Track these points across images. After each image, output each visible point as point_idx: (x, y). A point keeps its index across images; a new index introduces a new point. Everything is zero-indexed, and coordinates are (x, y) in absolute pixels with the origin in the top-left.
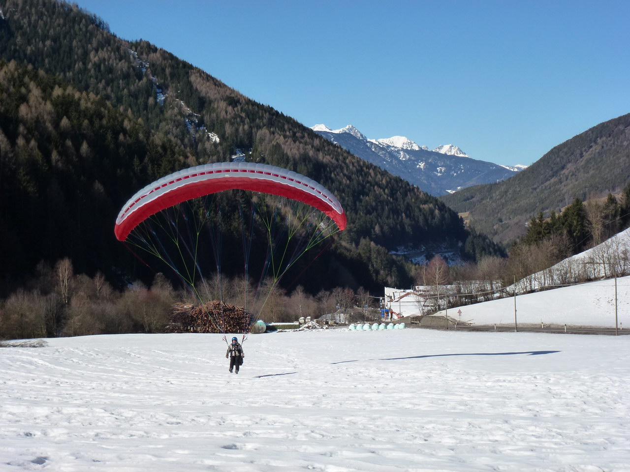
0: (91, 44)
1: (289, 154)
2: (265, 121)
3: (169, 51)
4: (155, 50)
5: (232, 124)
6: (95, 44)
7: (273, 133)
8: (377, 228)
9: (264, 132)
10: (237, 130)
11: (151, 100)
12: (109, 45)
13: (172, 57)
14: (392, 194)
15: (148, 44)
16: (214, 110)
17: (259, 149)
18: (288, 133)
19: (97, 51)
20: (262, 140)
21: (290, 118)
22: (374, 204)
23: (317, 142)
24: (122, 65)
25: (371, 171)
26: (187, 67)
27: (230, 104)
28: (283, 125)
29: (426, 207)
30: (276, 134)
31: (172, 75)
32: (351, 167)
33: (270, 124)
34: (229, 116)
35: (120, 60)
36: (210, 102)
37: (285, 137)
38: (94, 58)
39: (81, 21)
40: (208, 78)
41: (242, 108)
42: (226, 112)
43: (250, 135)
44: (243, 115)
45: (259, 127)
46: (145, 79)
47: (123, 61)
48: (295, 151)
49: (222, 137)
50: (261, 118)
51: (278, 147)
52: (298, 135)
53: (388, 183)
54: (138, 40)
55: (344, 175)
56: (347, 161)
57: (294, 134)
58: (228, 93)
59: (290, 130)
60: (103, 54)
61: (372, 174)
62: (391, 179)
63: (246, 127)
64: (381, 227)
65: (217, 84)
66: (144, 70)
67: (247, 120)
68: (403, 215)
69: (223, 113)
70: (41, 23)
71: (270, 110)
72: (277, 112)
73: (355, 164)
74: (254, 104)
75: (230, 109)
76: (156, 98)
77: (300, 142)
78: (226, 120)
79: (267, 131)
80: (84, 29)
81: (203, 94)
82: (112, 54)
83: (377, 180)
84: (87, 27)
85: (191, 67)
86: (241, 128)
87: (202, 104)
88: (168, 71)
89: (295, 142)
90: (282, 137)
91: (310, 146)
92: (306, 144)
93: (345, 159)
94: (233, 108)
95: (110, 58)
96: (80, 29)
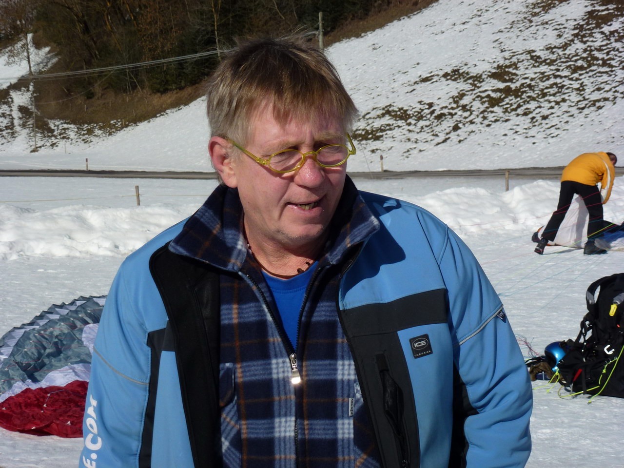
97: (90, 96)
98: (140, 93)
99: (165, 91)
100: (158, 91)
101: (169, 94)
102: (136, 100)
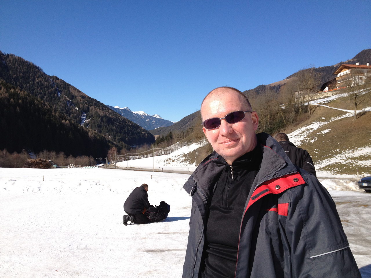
0: (36, 75)
1: (100, 114)
2: (93, 104)
3: (63, 80)
4: (58, 79)
5: (82, 104)
6: (37, 76)
7: (96, 108)
8: (127, 138)
9: (93, 107)
10: (84, 106)
11: (56, 95)
12: (43, 76)
13: (64, 81)
14: (133, 129)
15: (56, 77)
16: (77, 99)
17: (91, 113)
18: (101, 108)
19: (38, 78)
20: (92, 110)
21: (102, 103)
22: (127, 131)
23: (110, 111)
24: (46, 83)
25: (127, 121)
26: (69, 85)
27: (82, 98)
28: (100, 105)
29: (143, 133)
31: (63, 88)
32: (120, 119)
33: (95, 105)
34: (81, 102)
35: (46, 82)
36: (76, 97)
37: (99, 109)
38: (37, 80)
39: (33, 68)
40: (75, 89)
41: (86, 99)
42: (81, 100)
43: (88, 108)
44: (86, 102)
45: (92, 106)
46: (54, 88)
48: (102, 114)
49: (79, 108)
50: (92, 103)
51: (97, 112)
52: (104, 109)
53: (132, 125)
54: (53, 76)
55: (118, 122)
56: (119, 118)
57: (103, 108)
58: (82, 94)
59: (101, 107)
60: (40, 79)
61: (127, 122)
62: (133, 124)
63: (87, 105)
64: (128, 138)
65: (79, 91)
66: (54, 85)
67: (87, 103)
68: (136, 135)
69: (80, 101)
70: (19, 67)
71: (96, 101)
72: (98, 101)
73: (122, 119)
74: (90, 98)
75: (82, 99)
77: (104, 111)
78: (80, 103)
79: (94, 107)
80: (34, 71)
81: (73, 94)
82: (43, 79)
83: (129, 124)
84: (35, 70)
85: (70, 85)
86: (85, 106)
87: (73, 97)
88: (62, 86)
89: (103, 111)
90: (98, 109)
92: (106, 112)
94: (83, 99)
95: (42, 81)
96: (33, 71)
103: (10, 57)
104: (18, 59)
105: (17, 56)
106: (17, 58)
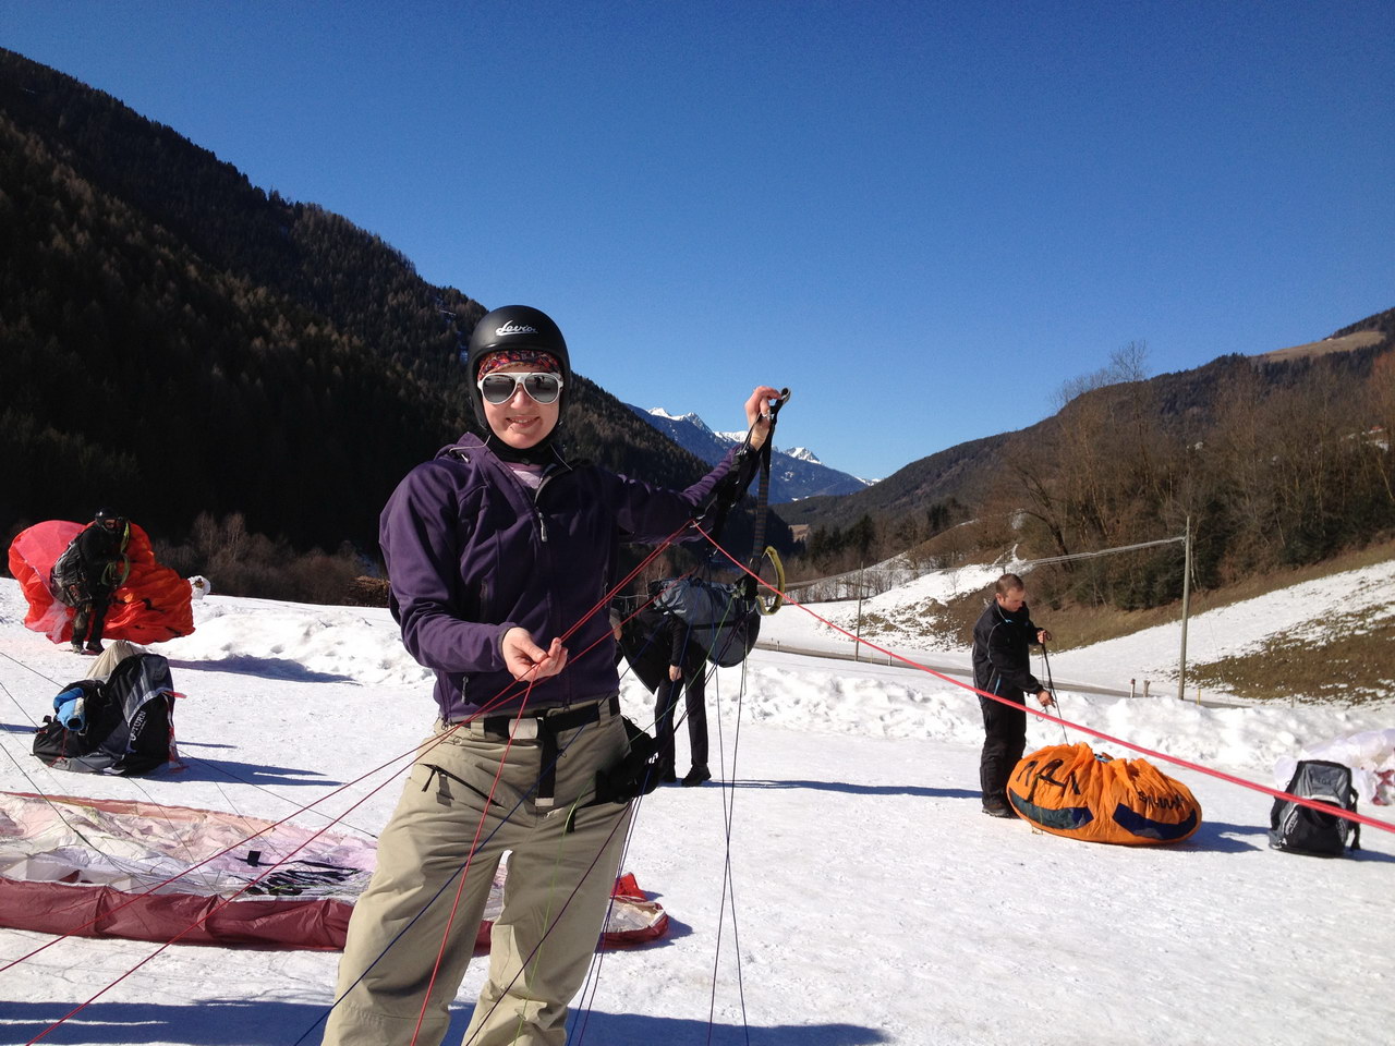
0: (391, 284)
1: (602, 435)
3: (481, 303)
4: (465, 300)
6: (395, 284)
7: (587, 410)
11: (452, 357)
12: (412, 288)
15: (458, 292)
18: (604, 412)
19: (396, 294)
21: (611, 396)
23: (636, 425)
24: (424, 312)
28: (601, 402)
30: (590, 411)
32: (672, 457)
33: (586, 399)
35: (422, 308)
37: (600, 415)
38: (391, 300)
39: (382, 256)
46: (448, 332)
47: (426, 308)
48: (608, 432)
51: (590, 425)
54: (447, 287)
55: (662, 466)
57: (612, 413)
59: (606, 408)
60: (402, 298)
66: (449, 321)
70: (333, 251)
72: (596, 387)
73: (677, 455)
76: (458, 355)
77: (616, 424)
80: (384, 266)
82: (414, 299)
84: (388, 264)
89: (611, 422)
90: (596, 416)
91: (627, 429)
92: (623, 426)
93: (666, 448)
95: (410, 302)
96: (380, 266)
97: (1056, 607)
98: (1105, 608)
99: (1131, 609)
100: (1125, 608)
101: (1133, 613)
102: (1100, 614)
103: (306, 215)
104: (333, 225)
105: (329, 212)
106: (329, 221)
